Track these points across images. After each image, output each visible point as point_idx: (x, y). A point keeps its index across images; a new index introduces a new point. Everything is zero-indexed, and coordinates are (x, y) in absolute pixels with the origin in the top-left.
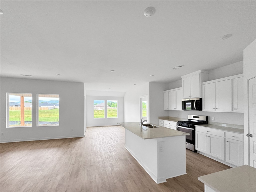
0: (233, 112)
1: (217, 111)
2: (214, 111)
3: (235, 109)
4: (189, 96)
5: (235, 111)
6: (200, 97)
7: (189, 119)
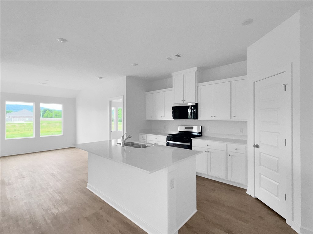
0: (231, 120)
1: (215, 119)
2: (211, 119)
3: (234, 117)
4: (182, 101)
5: (233, 119)
6: (196, 101)
7: (179, 131)
